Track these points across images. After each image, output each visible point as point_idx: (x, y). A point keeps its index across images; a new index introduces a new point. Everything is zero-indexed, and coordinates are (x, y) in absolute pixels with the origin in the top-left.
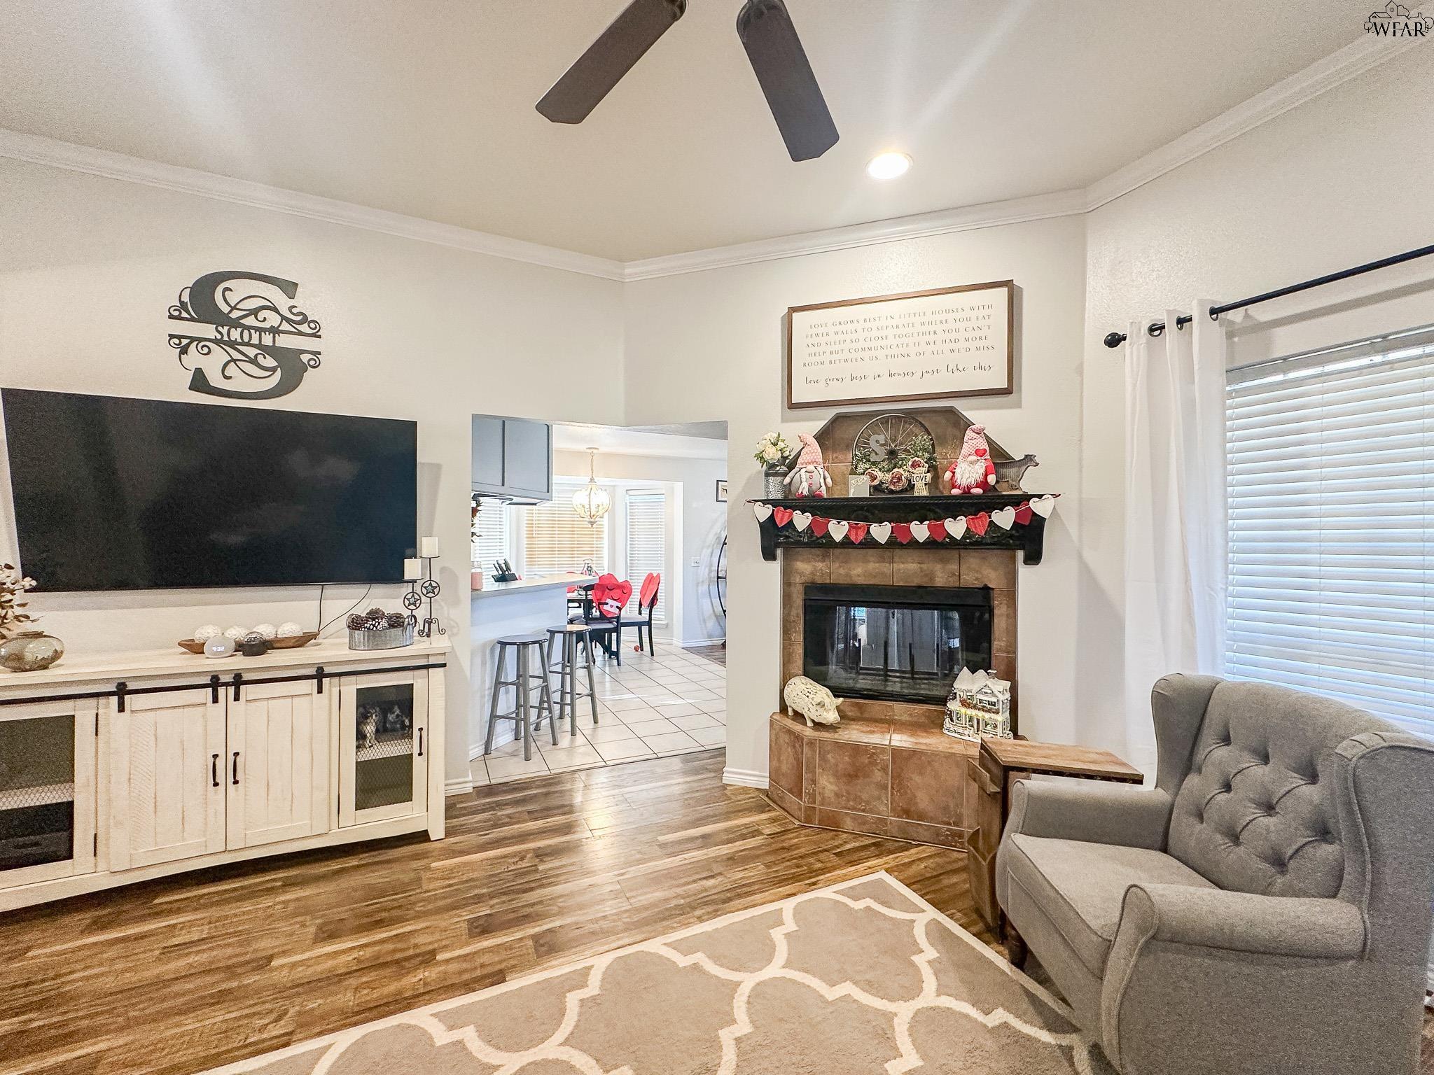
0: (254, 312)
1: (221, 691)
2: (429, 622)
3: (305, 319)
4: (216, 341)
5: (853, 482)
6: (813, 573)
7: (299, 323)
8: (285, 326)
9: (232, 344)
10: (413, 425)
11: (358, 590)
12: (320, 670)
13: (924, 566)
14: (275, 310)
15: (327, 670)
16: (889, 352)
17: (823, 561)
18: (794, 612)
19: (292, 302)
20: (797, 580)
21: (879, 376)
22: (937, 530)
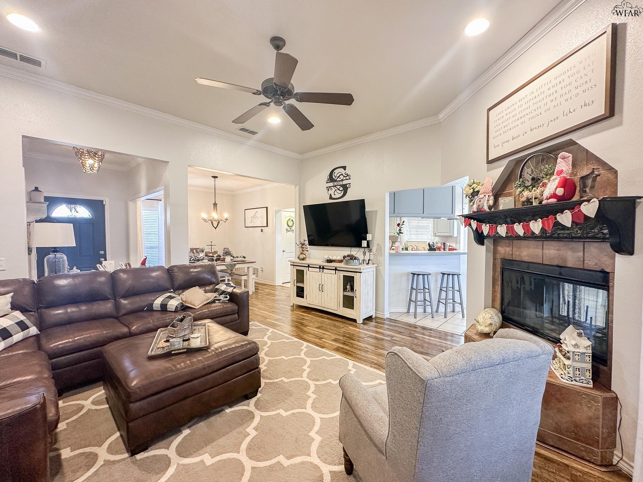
0: (339, 177)
1: (321, 269)
2: (369, 260)
3: (348, 175)
4: (333, 186)
5: (502, 201)
6: (505, 254)
7: (346, 177)
8: (344, 179)
9: (335, 186)
10: (364, 200)
11: (349, 249)
12: (336, 268)
13: (561, 252)
14: (342, 175)
15: (338, 269)
16: (530, 116)
17: (509, 246)
18: (496, 274)
19: (345, 171)
20: (498, 257)
21: (526, 133)
22: (527, 228)
